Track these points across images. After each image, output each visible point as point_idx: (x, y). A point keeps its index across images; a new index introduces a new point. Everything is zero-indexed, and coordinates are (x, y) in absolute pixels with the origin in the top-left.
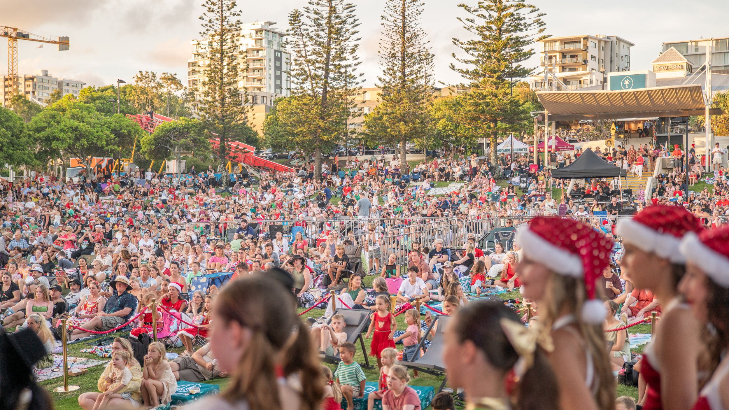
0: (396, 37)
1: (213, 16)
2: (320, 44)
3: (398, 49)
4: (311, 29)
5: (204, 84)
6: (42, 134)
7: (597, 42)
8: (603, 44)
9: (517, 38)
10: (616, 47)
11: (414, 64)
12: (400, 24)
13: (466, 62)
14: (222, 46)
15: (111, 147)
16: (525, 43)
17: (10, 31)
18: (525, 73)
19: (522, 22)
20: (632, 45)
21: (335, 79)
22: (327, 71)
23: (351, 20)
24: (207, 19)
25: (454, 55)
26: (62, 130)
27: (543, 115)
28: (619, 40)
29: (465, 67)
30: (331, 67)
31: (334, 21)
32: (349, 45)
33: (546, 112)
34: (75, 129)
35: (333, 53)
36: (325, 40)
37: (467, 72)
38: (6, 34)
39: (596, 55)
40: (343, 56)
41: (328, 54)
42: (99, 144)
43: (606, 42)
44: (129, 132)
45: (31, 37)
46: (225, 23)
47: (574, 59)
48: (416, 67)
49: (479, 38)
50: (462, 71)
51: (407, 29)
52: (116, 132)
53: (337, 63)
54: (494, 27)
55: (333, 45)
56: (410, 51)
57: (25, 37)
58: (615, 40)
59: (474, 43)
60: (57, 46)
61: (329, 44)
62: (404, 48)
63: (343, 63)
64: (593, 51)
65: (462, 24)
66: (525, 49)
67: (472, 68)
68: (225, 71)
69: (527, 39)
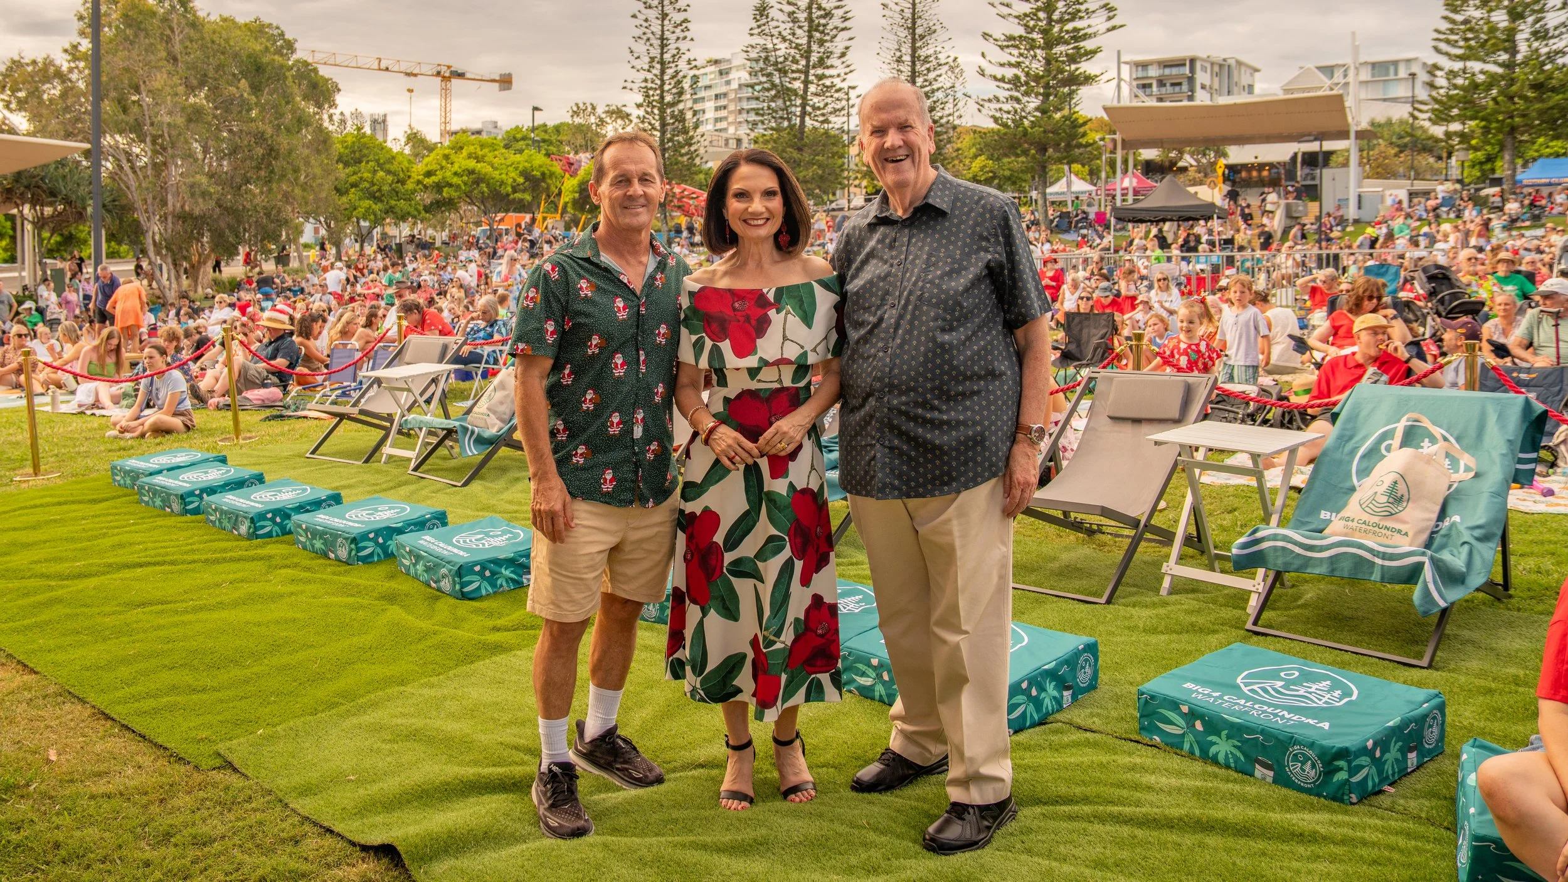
0: (902, 33)
1: (653, 14)
2: (797, 47)
3: (906, 49)
4: (783, 26)
5: (639, 106)
6: (434, 179)
7: (1208, 66)
8: (1216, 69)
9: (1076, 30)
10: (1235, 73)
11: (928, 70)
12: (908, 14)
13: (1002, 65)
14: (662, 54)
15: (518, 195)
16: (1086, 37)
17: (444, 69)
18: (1088, 79)
19: (1083, 7)
20: (1257, 70)
21: (816, 94)
22: (806, 83)
23: (840, 12)
24: (641, 17)
25: (983, 55)
26: (456, 174)
27: (1114, 141)
28: (1239, 63)
29: (999, 72)
30: (811, 78)
31: (816, 13)
32: (838, 45)
33: (1118, 137)
34: (471, 172)
35: (814, 58)
36: (804, 41)
37: (1002, 80)
38: (438, 73)
39: (1207, 83)
40: (829, 62)
41: (808, 59)
42: (503, 191)
43: (1221, 66)
44: (543, 174)
45: (468, 75)
46: (666, 22)
47: (1177, 89)
48: (932, 75)
49: (1020, 31)
50: (995, 78)
51: (919, 22)
52: (525, 174)
53: (819, 71)
54: (1042, 15)
55: (815, 47)
56: (922, 53)
57: (461, 75)
58: (1232, 62)
59: (1011, 38)
60: (497, 85)
61: (809, 46)
62: (914, 49)
63: (827, 72)
64: (1202, 77)
65: (995, 11)
66: (1088, 45)
67: (1009, 73)
68: (666, 87)
69: (1089, 31)
